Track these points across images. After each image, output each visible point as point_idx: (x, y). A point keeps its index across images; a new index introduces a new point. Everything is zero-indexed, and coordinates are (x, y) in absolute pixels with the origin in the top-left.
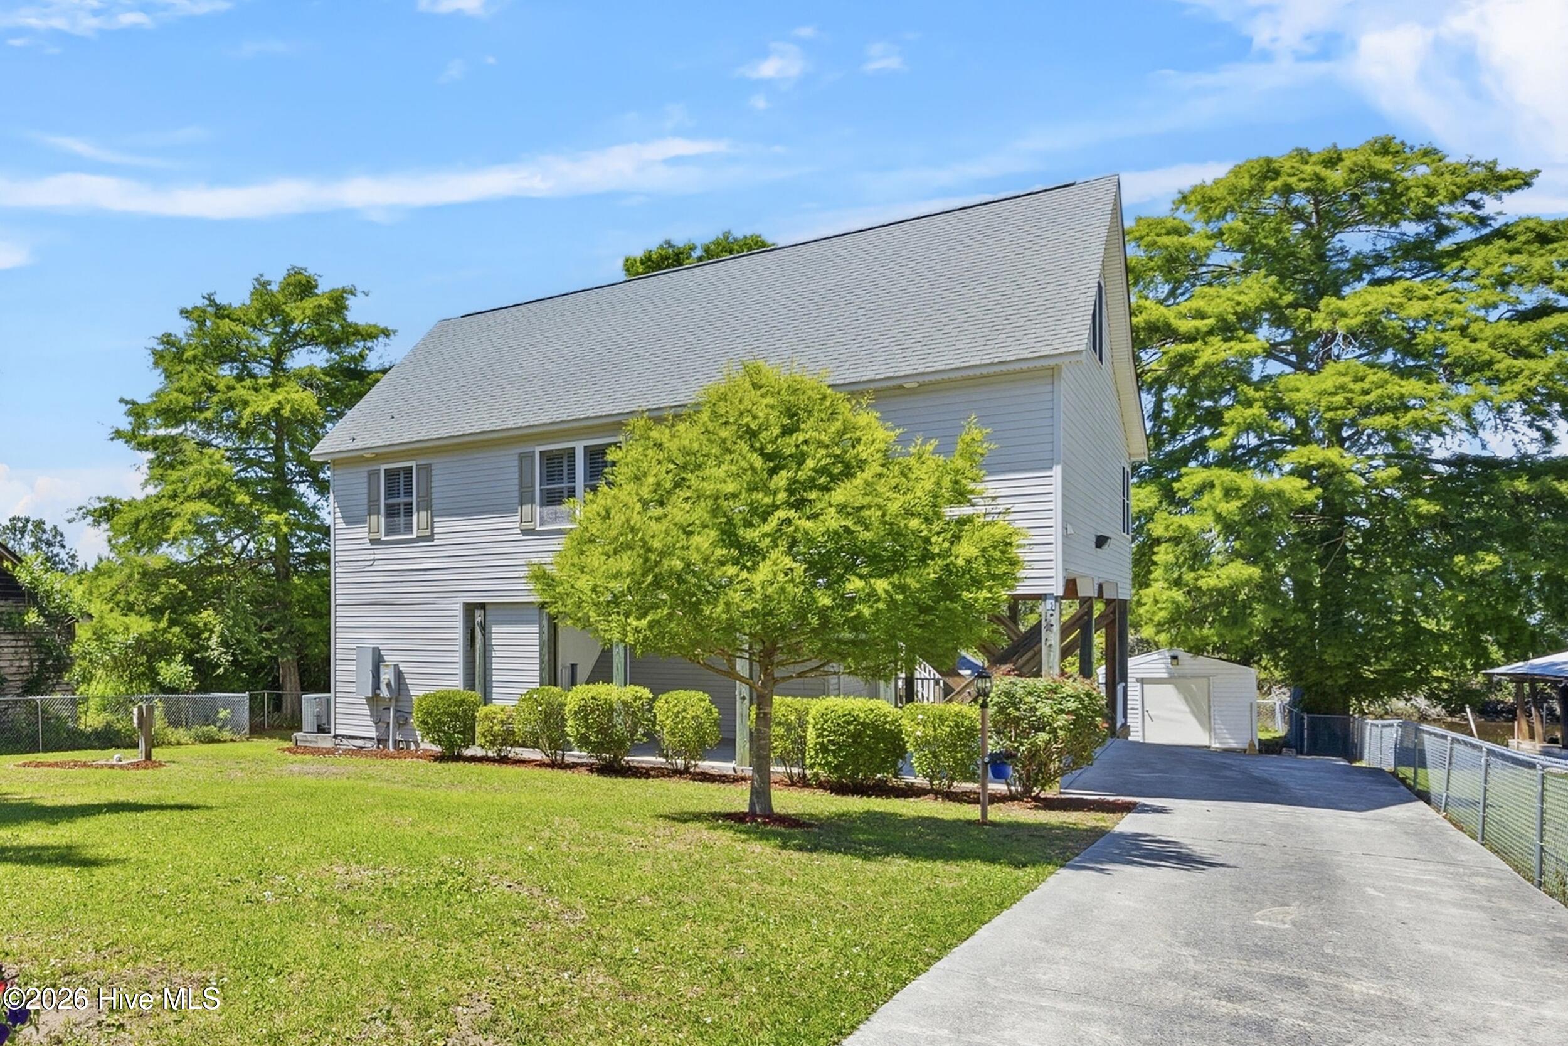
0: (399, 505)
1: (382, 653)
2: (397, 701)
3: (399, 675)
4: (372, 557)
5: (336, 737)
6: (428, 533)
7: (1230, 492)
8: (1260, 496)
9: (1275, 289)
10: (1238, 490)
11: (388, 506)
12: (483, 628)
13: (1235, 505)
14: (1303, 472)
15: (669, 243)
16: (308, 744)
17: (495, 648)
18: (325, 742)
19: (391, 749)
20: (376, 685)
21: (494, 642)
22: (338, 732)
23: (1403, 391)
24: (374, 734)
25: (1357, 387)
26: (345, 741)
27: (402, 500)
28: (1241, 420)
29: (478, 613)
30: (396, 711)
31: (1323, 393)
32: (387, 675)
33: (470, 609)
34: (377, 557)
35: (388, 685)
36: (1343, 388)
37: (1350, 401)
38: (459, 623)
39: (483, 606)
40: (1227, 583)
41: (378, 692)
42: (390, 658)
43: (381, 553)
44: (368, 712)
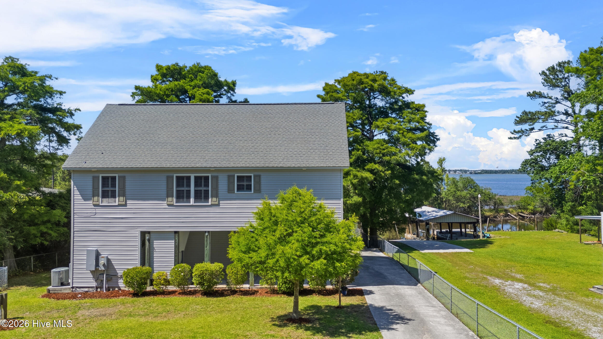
0: (108, 191)
1: (99, 251)
2: (107, 271)
3: (108, 260)
4: (94, 212)
5: (73, 288)
6: (124, 203)
7: (355, 176)
8: (362, 178)
9: (361, 114)
10: (357, 176)
11: (103, 191)
12: (149, 240)
13: (356, 181)
14: (371, 171)
15: (177, 64)
16: (56, 292)
17: (155, 248)
18: (66, 289)
19: (105, 292)
20: (97, 264)
21: (154, 246)
22: (74, 285)
23: (392, 150)
24: (94, 286)
25: (382, 147)
26: (78, 289)
27: (110, 189)
28: (356, 155)
29: (147, 235)
30: (107, 275)
31: (374, 149)
32: (102, 261)
33: (143, 234)
34: (97, 212)
35: (104, 265)
36: (379, 148)
37: (380, 152)
38: (139, 239)
39: (149, 233)
40: (354, 202)
41: (97, 268)
42: (104, 254)
43: (99, 210)
44: (92, 276)
